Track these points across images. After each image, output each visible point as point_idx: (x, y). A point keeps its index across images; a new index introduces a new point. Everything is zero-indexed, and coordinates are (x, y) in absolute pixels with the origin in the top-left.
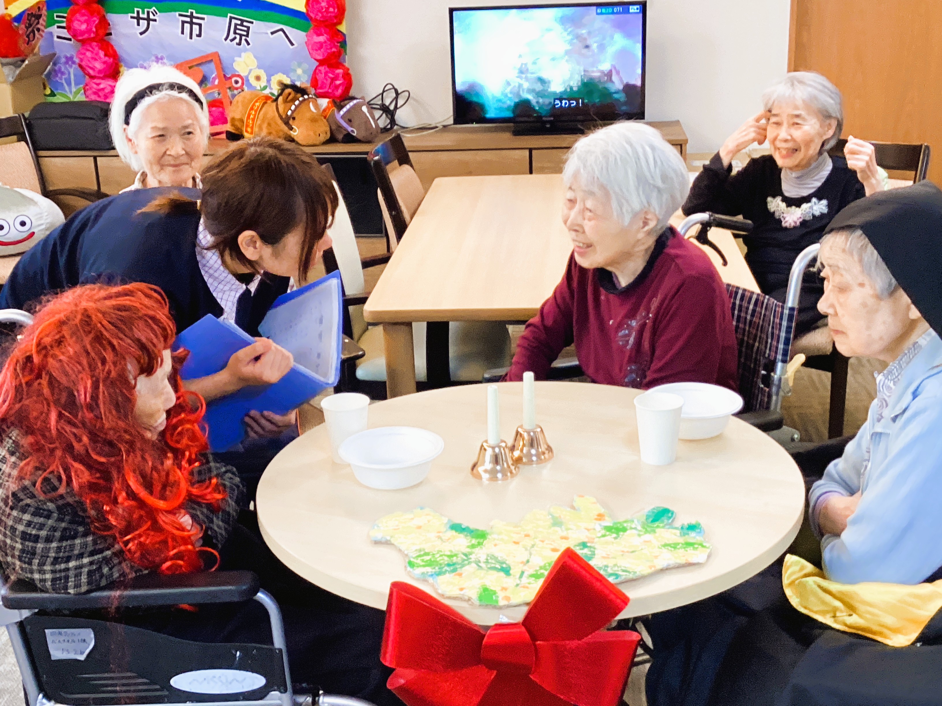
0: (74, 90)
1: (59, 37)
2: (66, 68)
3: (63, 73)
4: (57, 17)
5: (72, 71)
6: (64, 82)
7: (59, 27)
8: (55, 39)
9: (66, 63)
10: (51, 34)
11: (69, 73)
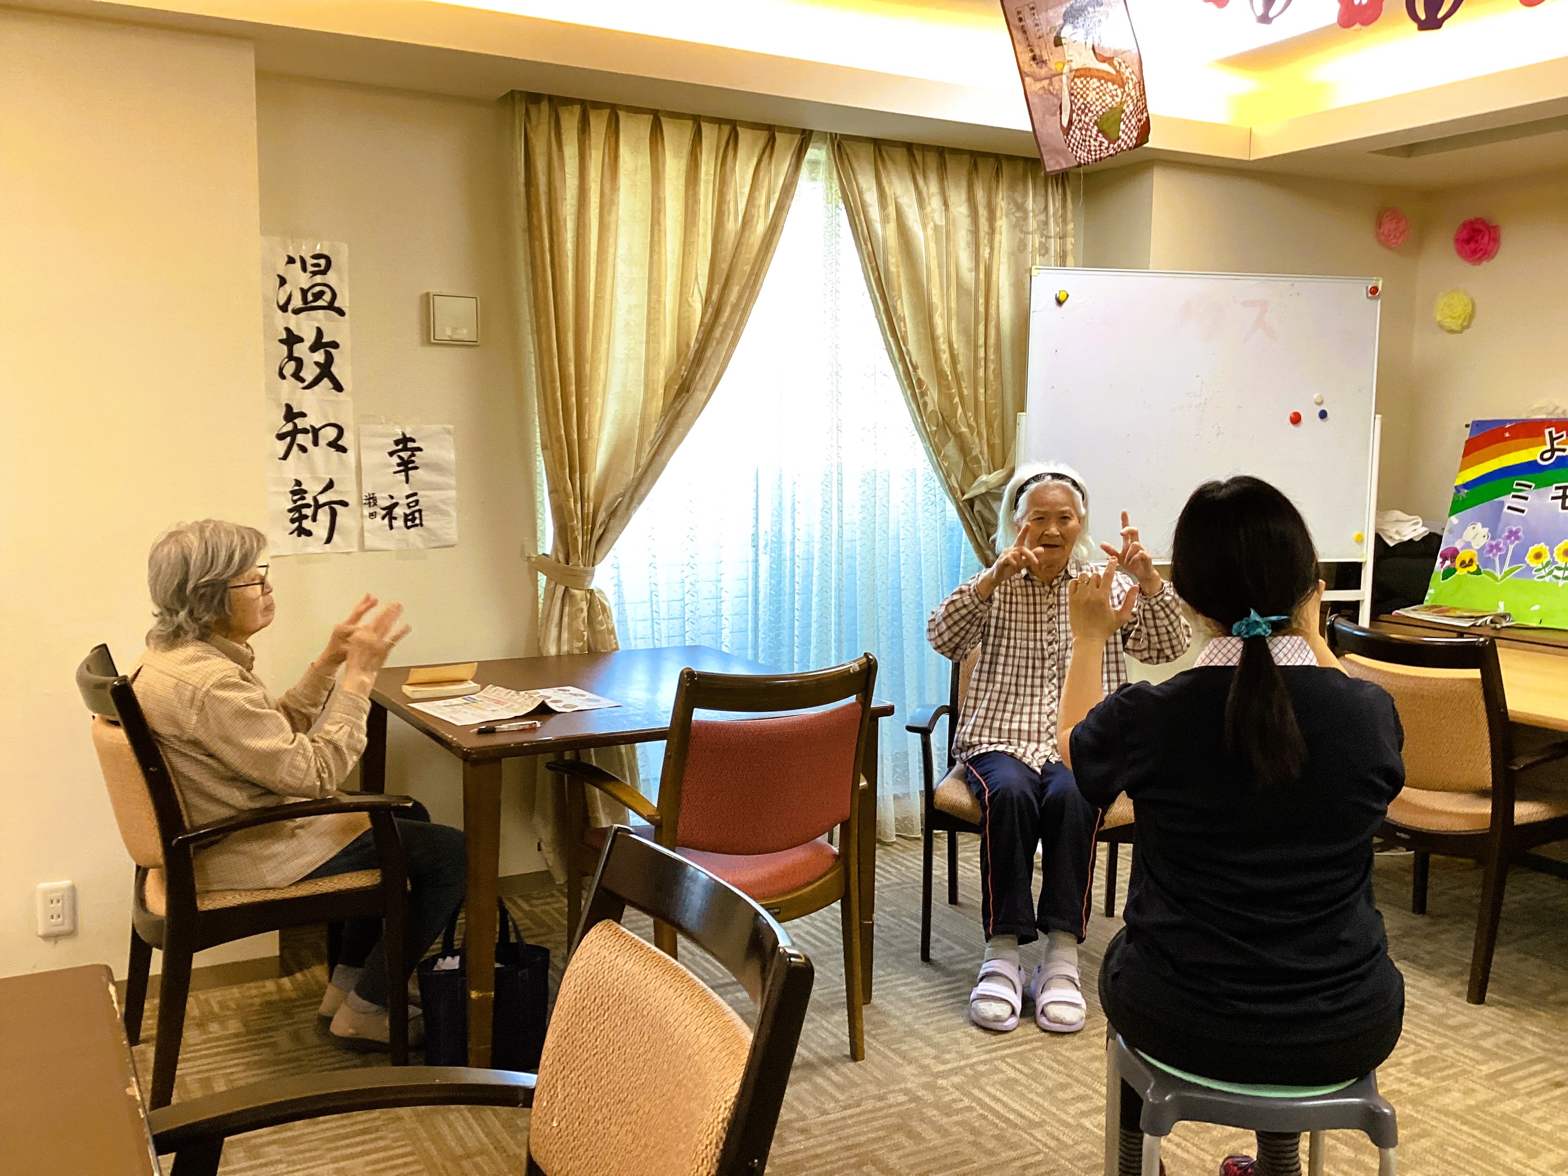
0: (1506, 568)
1: (1509, 508)
2: (1505, 544)
3: (1499, 550)
4: (1518, 484)
5: (1511, 547)
6: (1497, 559)
7: (1514, 496)
8: (1505, 509)
9: (1509, 537)
10: (1502, 503)
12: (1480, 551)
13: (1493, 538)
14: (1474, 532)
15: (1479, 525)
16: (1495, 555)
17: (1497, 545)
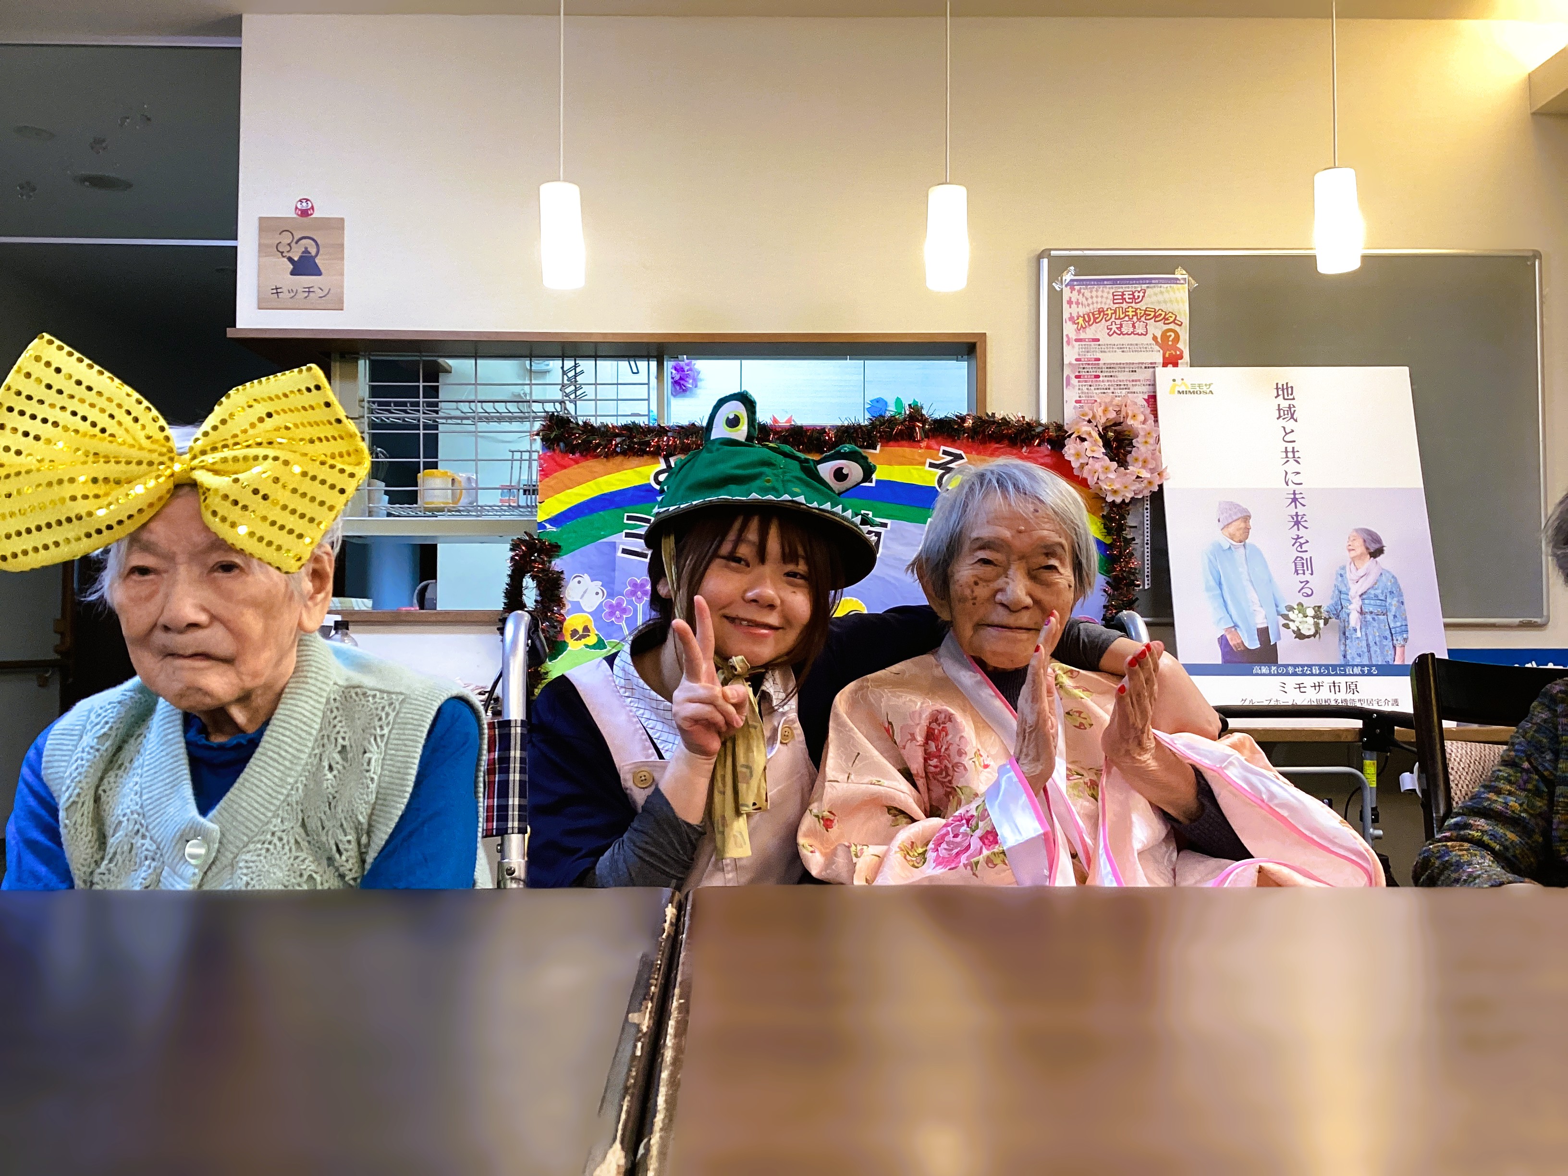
1: (625, 551)
2: (630, 603)
3: (624, 611)
4: (629, 518)
5: (640, 606)
6: (623, 625)
7: (628, 535)
8: (619, 554)
9: (633, 593)
10: (613, 546)
11: (636, 611)
12: (596, 614)
13: (611, 595)
14: (581, 588)
15: (586, 577)
16: (620, 619)
17: (619, 605)
